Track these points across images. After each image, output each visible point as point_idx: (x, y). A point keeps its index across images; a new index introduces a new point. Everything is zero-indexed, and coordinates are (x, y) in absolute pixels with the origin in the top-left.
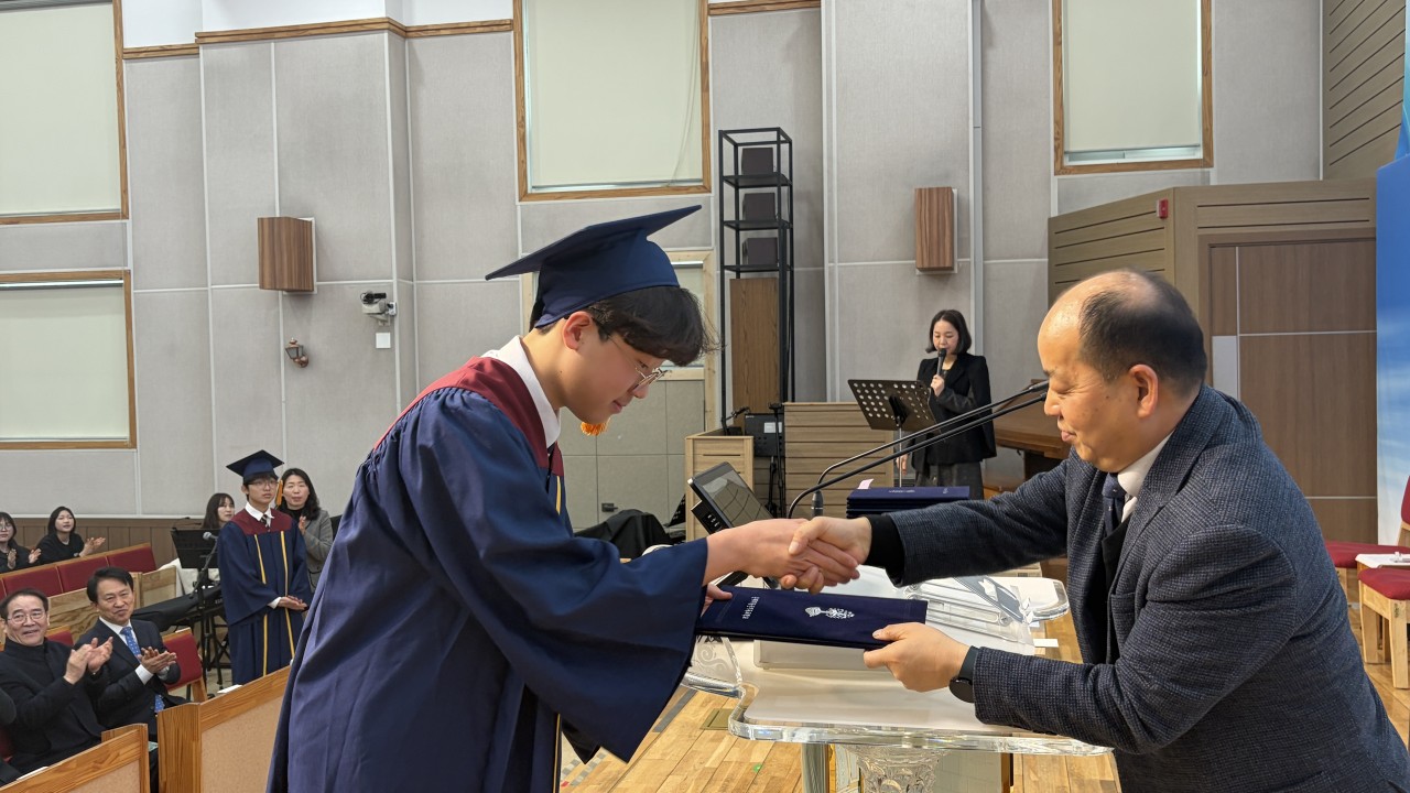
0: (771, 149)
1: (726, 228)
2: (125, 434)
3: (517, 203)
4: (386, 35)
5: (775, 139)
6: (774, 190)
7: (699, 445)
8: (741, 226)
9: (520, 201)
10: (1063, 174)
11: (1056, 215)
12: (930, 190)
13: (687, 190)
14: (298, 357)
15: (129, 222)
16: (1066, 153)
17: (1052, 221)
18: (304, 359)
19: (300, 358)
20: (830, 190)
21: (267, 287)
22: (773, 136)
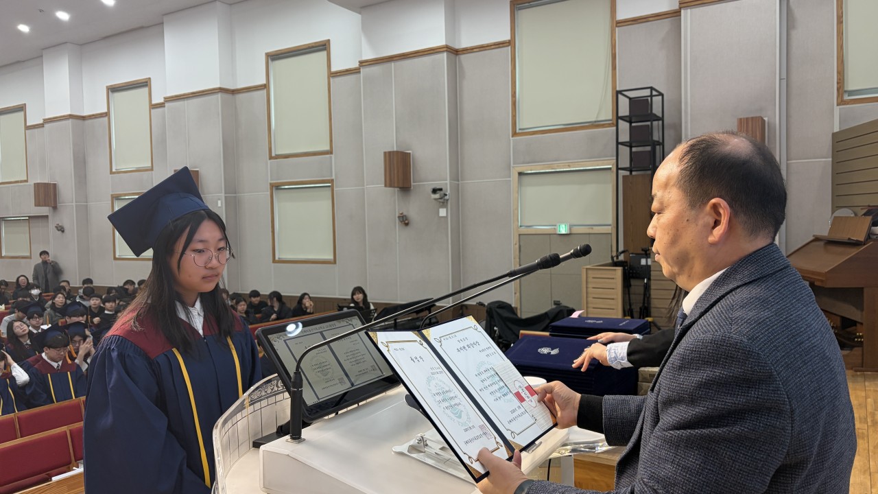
0: (648, 100)
1: (620, 146)
2: (331, 257)
3: (511, 138)
4: (445, 54)
5: (649, 94)
6: (649, 123)
7: (590, 272)
8: (633, 145)
9: (512, 136)
10: (843, 105)
11: (838, 130)
12: (747, 119)
13: (603, 126)
14: (403, 221)
15: (333, 156)
16: (846, 91)
17: (834, 135)
18: (406, 222)
19: (405, 221)
20: (686, 122)
21: (388, 184)
22: (647, 92)
